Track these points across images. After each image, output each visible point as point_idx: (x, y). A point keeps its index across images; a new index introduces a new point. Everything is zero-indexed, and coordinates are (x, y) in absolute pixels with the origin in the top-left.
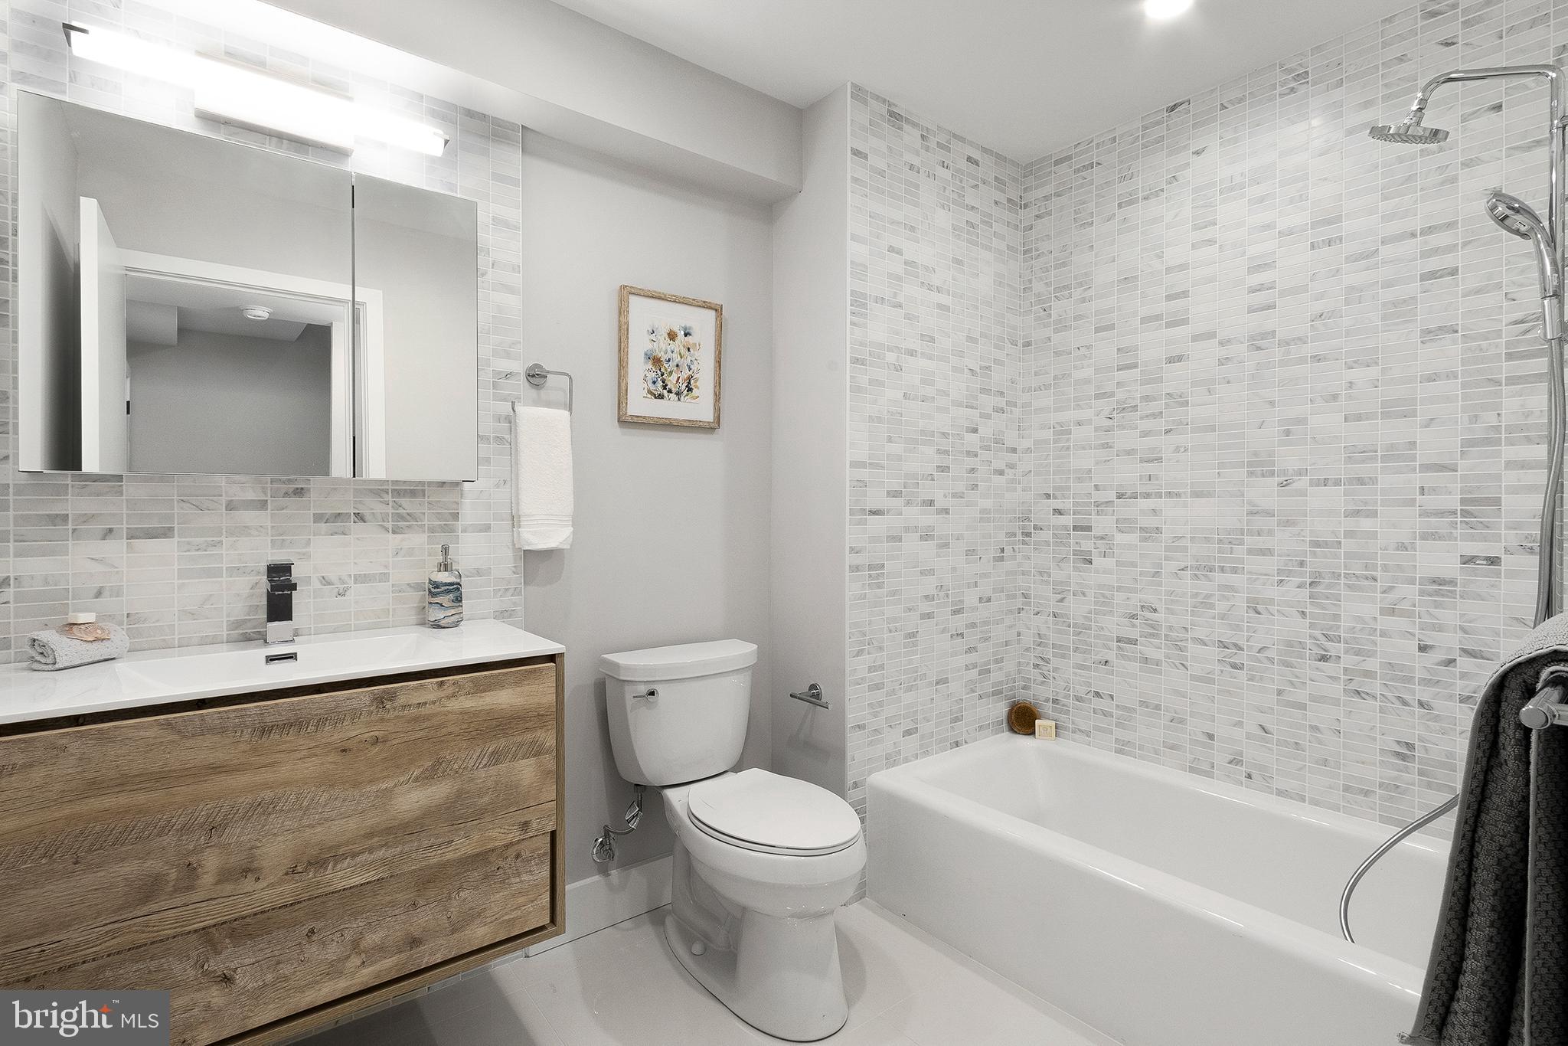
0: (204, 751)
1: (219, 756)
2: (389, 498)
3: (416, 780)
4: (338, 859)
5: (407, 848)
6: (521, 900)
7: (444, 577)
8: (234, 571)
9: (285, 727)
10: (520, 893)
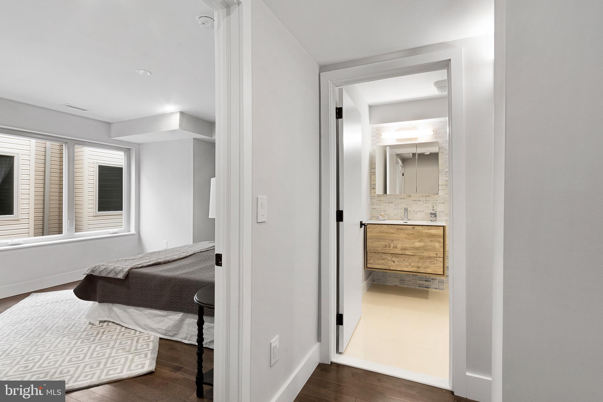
0: (392, 231)
1: (393, 232)
2: (424, 197)
3: (418, 241)
4: (407, 250)
5: (417, 251)
6: (437, 268)
7: (432, 212)
8: (401, 209)
9: (401, 229)
10: (437, 267)
